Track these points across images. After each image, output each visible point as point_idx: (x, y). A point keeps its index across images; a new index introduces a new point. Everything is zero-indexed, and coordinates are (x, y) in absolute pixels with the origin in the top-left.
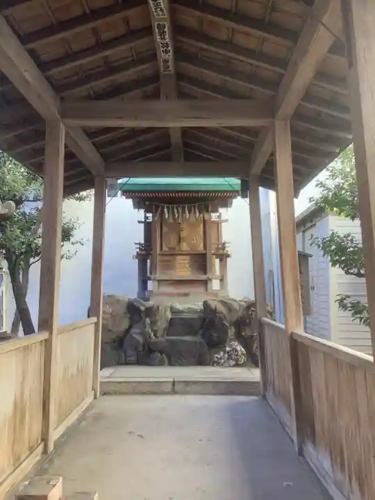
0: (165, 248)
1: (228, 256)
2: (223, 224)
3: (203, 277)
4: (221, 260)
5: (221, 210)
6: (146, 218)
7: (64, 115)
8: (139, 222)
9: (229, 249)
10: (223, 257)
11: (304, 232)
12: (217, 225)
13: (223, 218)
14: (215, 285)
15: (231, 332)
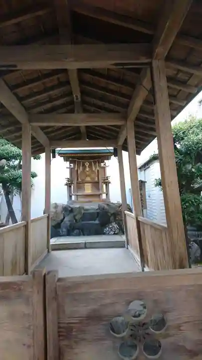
0: (79, 180)
1: (110, 183)
2: (107, 168)
3: (98, 193)
4: (106, 185)
5: (105, 161)
6: (70, 166)
7: (30, 121)
8: (67, 168)
9: (110, 180)
10: (107, 184)
11: (145, 170)
12: (104, 168)
13: (107, 165)
14: (104, 196)
15: (112, 218)
